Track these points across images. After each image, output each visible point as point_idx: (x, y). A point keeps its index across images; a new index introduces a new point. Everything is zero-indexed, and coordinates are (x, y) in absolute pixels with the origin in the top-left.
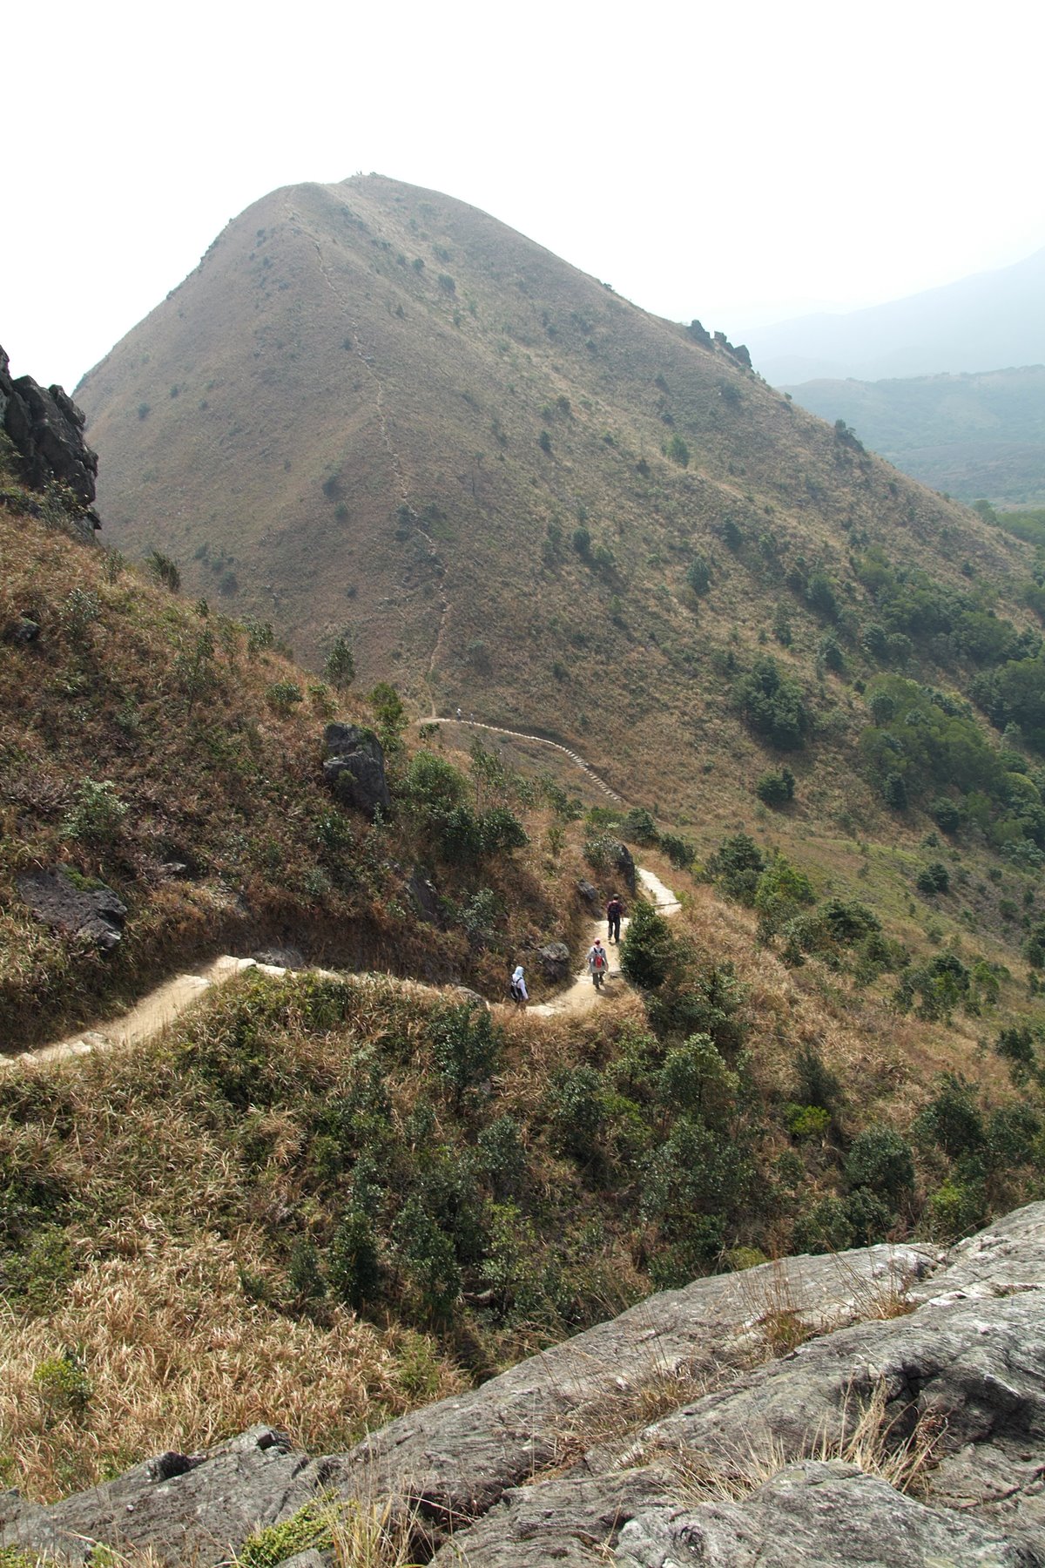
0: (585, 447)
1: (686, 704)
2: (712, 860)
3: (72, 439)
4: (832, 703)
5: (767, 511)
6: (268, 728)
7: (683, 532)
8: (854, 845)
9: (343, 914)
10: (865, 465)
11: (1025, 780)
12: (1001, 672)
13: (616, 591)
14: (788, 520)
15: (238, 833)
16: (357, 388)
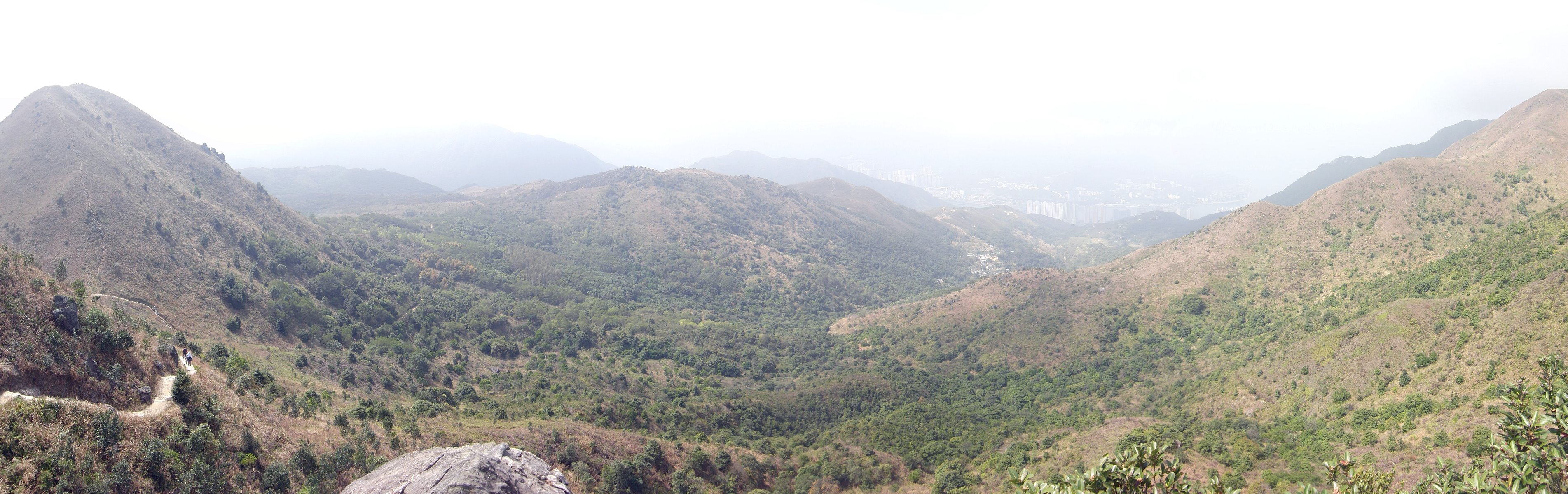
0: (161, 190)
1: (198, 291)
2: (209, 353)
4: (256, 291)
5: (231, 216)
6: (31, 296)
7: (198, 223)
8: (264, 347)
9: (58, 373)
10: (268, 200)
11: (332, 318)
12: (318, 278)
13: (172, 245)
14: (239, 220)
15: (15, 340)
16: (72, 163)
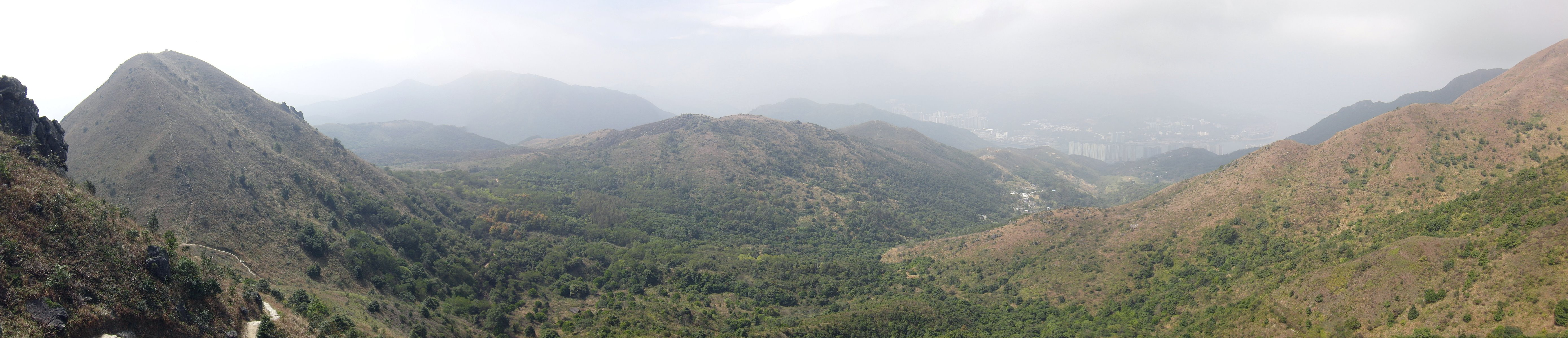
0: (244, 146)
1: (280, 240)
2: (290, 299)
3: (60, 139)
4: (334, 240)
5: (310, 170)
6: (126, 247)
7: (279, 177)
8: (343, 293)
9: (152, 318)
10: (345, 154)
11: (407, 269)
12: (396, 229)
13: (255, 198)
14: (317, 173)
15: (113, 286)
16: (162, 123)
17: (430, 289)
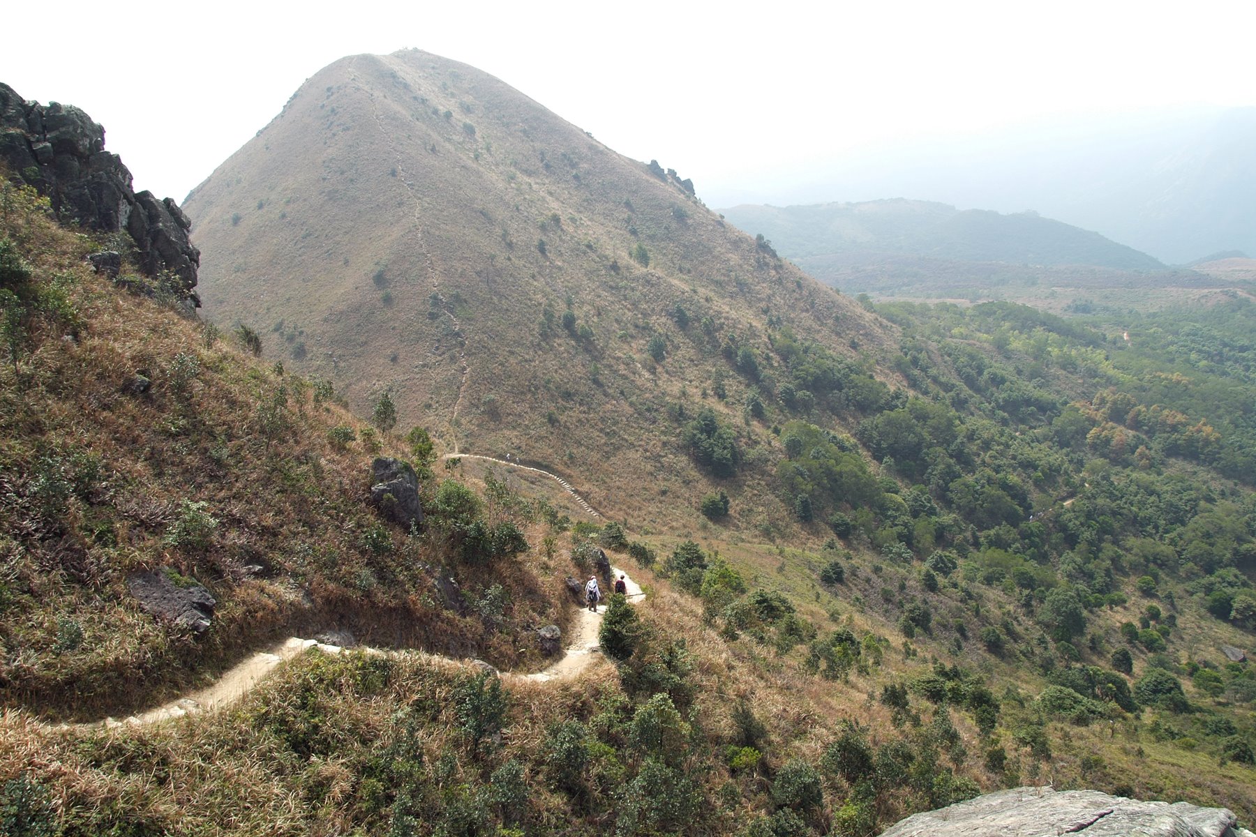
0: (572, 251)
1: (648, 444)
2: (668, 561)
3: (180, 238)
4: (757, 443)
5: (707, 300)
6: (329, 461)
7: (645, 315)
8: (774, 548)
9: (386, 605)
10: (779, 267)
11: (899, 499)
12: (879, 419)
13: (595, 358)
14: (723, 307)
15: (304, 542)
16: (400, 204)
17: (941, 537)
